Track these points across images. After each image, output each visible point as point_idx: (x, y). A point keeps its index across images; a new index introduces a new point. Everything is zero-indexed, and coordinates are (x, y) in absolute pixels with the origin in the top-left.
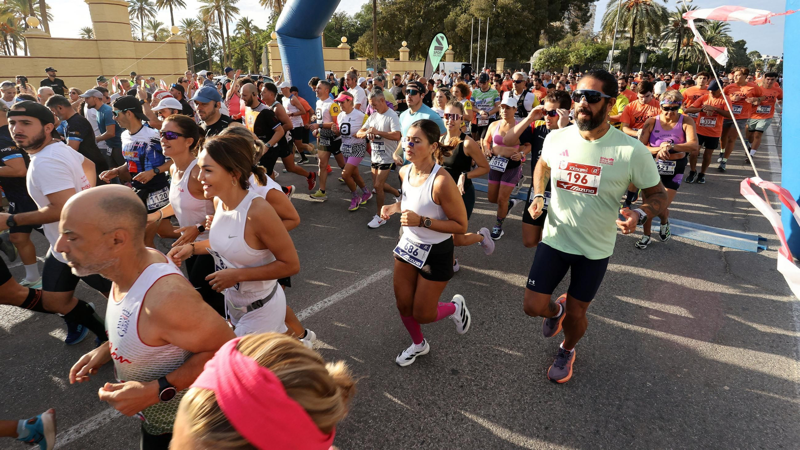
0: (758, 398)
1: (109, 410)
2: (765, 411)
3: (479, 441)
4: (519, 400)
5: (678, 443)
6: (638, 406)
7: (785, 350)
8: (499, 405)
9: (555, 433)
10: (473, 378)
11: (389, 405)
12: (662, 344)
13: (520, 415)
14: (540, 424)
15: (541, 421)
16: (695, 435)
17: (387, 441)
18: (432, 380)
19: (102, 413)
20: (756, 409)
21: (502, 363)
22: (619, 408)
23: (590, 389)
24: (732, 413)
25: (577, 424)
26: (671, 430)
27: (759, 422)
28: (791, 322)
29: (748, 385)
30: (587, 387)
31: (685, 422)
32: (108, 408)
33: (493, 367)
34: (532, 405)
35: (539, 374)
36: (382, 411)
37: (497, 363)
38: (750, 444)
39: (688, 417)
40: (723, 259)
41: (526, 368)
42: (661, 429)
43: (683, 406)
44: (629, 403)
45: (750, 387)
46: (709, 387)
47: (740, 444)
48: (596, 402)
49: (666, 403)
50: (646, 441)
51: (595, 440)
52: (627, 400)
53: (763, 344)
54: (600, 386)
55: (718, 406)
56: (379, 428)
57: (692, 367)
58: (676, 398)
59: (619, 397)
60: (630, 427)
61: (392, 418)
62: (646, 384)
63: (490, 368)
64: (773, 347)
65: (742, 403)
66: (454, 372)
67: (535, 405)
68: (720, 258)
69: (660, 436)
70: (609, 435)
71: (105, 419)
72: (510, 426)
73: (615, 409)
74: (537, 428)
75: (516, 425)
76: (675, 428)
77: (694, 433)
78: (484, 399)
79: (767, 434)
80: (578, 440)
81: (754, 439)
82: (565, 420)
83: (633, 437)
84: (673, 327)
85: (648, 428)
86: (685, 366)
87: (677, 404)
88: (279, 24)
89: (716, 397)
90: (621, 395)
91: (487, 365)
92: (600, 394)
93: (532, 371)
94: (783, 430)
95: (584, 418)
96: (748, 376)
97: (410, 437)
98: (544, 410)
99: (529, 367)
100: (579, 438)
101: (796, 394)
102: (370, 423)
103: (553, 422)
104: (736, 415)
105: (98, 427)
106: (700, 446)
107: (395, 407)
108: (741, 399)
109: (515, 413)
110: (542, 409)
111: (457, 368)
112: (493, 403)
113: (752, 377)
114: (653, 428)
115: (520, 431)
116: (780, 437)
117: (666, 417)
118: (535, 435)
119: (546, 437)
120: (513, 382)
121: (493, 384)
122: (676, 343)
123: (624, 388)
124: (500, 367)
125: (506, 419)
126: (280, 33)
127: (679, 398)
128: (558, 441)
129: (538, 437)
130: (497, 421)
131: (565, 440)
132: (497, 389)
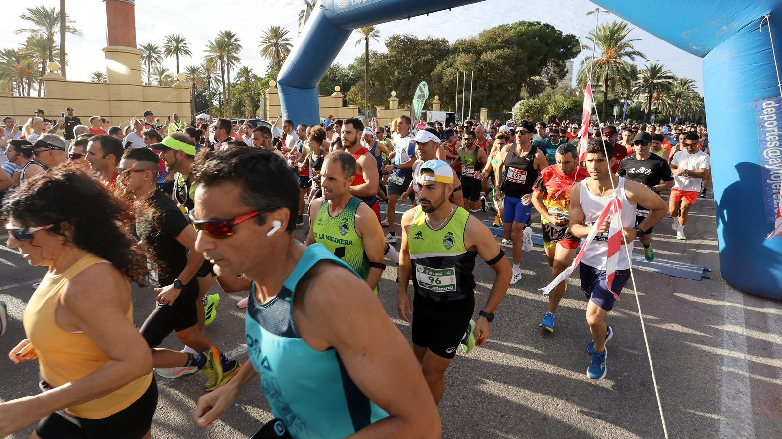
0: (683, 395)
3: (445, 424)
4: (480, 395)
6: (582, 400)
7: (713, 358)
8: (463, 398)
9: (509, 420)
14: (497, 412)
15: (498, 411)
20: (680, 403)
21: (468, 367)
23: (542, 387)
25: (528, 414)
27: (681, 413)
30: (539, 386)
31: (620, 413)
33: (460, 369)
34: (491, 399)
35: (499, 375)
37: (464, 366)
38: (671, 428)
39: (623, 409)
40: (671, 286)
41: (489, 370)
43: (620, 401)
44: (574, 398)
45: (678, 386)
46: (644, 387)
51: (542, 425)
52: (573, 396)
53: (694, 354)
54: (550, 385)
57: (632, 371)
63: (458, 370)
64: (702, 356)
65: (670, 399)
67: (494, 399)
68: (669, 286)
72: (471, 415)
73: (561, 402)
74: (494, 416)
76: (611, 417)
77: (626, 421)
78: (450, 393)
79: (686, 421)
80: (528, 425)
84: (619, 340)
86: (625, 370)
88: (281, 75)
89: (648, 394)
91: (455, 368)
93: (493, 373)
94: (700, 418)
96: (678, 378)
98: (501, 403)
99: (491, 369)
100: (529, 424)
101: (716, 392)
103: (508, 411)
108: (669, 396)
109: (476, 404)
110: (499, 401)
112: (458, 397)
115: (479, 418)
116: (697, 423)
117: (604, 409)
118: (492, 421)
119: (501, 423)
120: (476, 381)
121: (459, 383)
122: (621, 353)
123: (571, 387)
124: (466, 370)
125: (468, 409)
126: (280, 83)
127: (618, 395)
128: (511, 426)
129: (494, 422)
130: (461, 410)
131: (517, 425)
132: (462, 386)
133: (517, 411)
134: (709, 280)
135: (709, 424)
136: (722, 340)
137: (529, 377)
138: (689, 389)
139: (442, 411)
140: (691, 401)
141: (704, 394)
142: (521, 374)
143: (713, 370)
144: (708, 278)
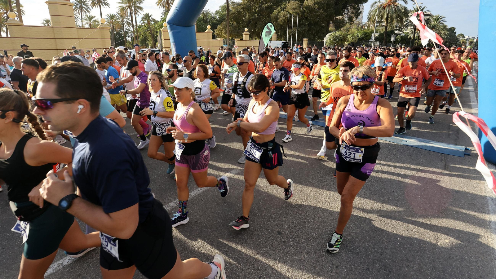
0: (466, 247)
1: (62, 260)
2: (471, 255)
5: (417, 276)
6: (393, 252)
8: (307, 253)
9: (342, 270)
10: (291, 237)
11: (239, 254)
12: (407, 214)
13: (320, 259)
14: (333, 264)
16: (428, 271)
17: (238, 276)
18: (266, 238)
19: (58, 262)
20: (465, 254)
21: (309, 227)
22: (381, 254)
23: (363, 242)
24: (450, 256)
25: (356, 265)
26: (414, 267)
27: (467, 262)
28: (485, 200)
29: (460, 239)
30: (361, 242)
31: (422, 262)
32: (62, 259)
33: (303, 229)
36: (235, 258)
37: (305, 227)
38: (462, 275)
39: (424, 259)
40: (443, 161)
41: (324, 230)
42: (407, 267)
43: (421, 252)
44: (388, 251)
46: (436, 240)
47: (456, 276)
48: (367, 250)
49: (410, 251)
50: (398, 275)
51: (367, 274)
52: (386, 249)
54: (369, 240)
55: (442, 252)
56: (233, 269)
58: (417, 247)
59: (381, 247)
60: (388, 266)
61: (241, 262)
62: (397, 239)
65: (457, 250)
66: (279, 233)
68: (442, 161)
69: (407, 271)
70: (375, 271)
71: (59, 266)
72: (314, 267)
73: (379, 254)
74: (331, 267)
75: (318, 266)
76: (416, 266)
77: (427, 269)
78: (298, 249)
79: (472, 269)
80: (356, 274)
81: (464, 272)
82: (348, 262)
83: (390, 272)
85: (399, 266)
87: (417, 251)
88: (168, 18)
90: (382, 246)
91: (300, 228)
92: (370, 246)
93: (327, 232)
95: (360, 260)
96: (460, 233)
97: (252, 274)
98: (335, 256)
100: (357, 273)
102: (227, 266)
103: (341, 263)
104: (453, 258)
105: (55, 271)
106: (431, 277)
107: (243, 255)
108: (456, 248)
109: (317, 258)
111: (281, 230)
112: (303, 252)
113: (462, 234)
114: (403, 266)
115: (320, 269)
116: (480, 271)
117: (410, 259)
118: (329, 271)
119: (336, 273)
120: (315, 238)
121: (303, 240)
122: (416, 213)
123: (384, 242)
124: (308, 230)
125: (312, 262)
126: (169, 23)
127: (418, 248)
128: (344, 275)
129: (331, 272)
130: (306, 263)
131: (348, 275)
132: (306, 243)
133: (347, 262)
134: (470, 156)
135: (489, 271)
136: (487, 202)
137: (353, 234)
138: (469, 242)
139: (293, 264)
140: (473, 252)
141: (481, 246)
142: (347, 232)
143: (485, 226)
144: (468, 155)
